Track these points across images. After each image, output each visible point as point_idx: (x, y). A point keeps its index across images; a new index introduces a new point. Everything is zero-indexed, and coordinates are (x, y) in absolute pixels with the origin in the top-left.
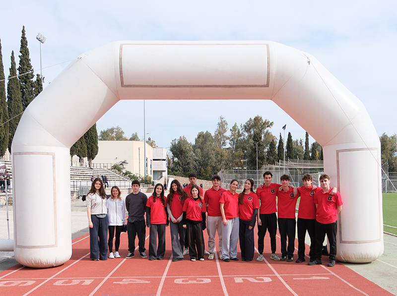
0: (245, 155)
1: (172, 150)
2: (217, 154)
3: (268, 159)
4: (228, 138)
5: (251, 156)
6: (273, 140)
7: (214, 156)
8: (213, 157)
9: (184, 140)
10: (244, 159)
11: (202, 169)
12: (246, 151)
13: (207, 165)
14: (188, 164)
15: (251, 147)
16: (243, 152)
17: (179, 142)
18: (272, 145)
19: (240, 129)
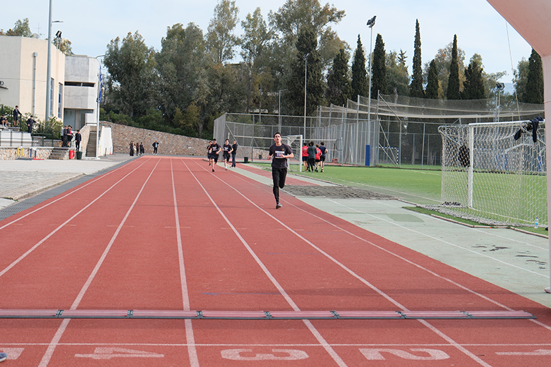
0: (277, 82)
1: (107, 63)
2: (213, 76)
3: (329, 92)
4: (238, 42)
5: (290, 83)
6: (342, 51)
7: (206, 80)
8: (204, 83)
9: (138, 41)
10: (275, 90)
11: (178, 110)
12: (278, 74)
13: (190, 101)
14: (145, 96)
15: (293, 65)
16: (273, 74)
17: (126, 46)
18: (340, 60)
19: (267, 23)
